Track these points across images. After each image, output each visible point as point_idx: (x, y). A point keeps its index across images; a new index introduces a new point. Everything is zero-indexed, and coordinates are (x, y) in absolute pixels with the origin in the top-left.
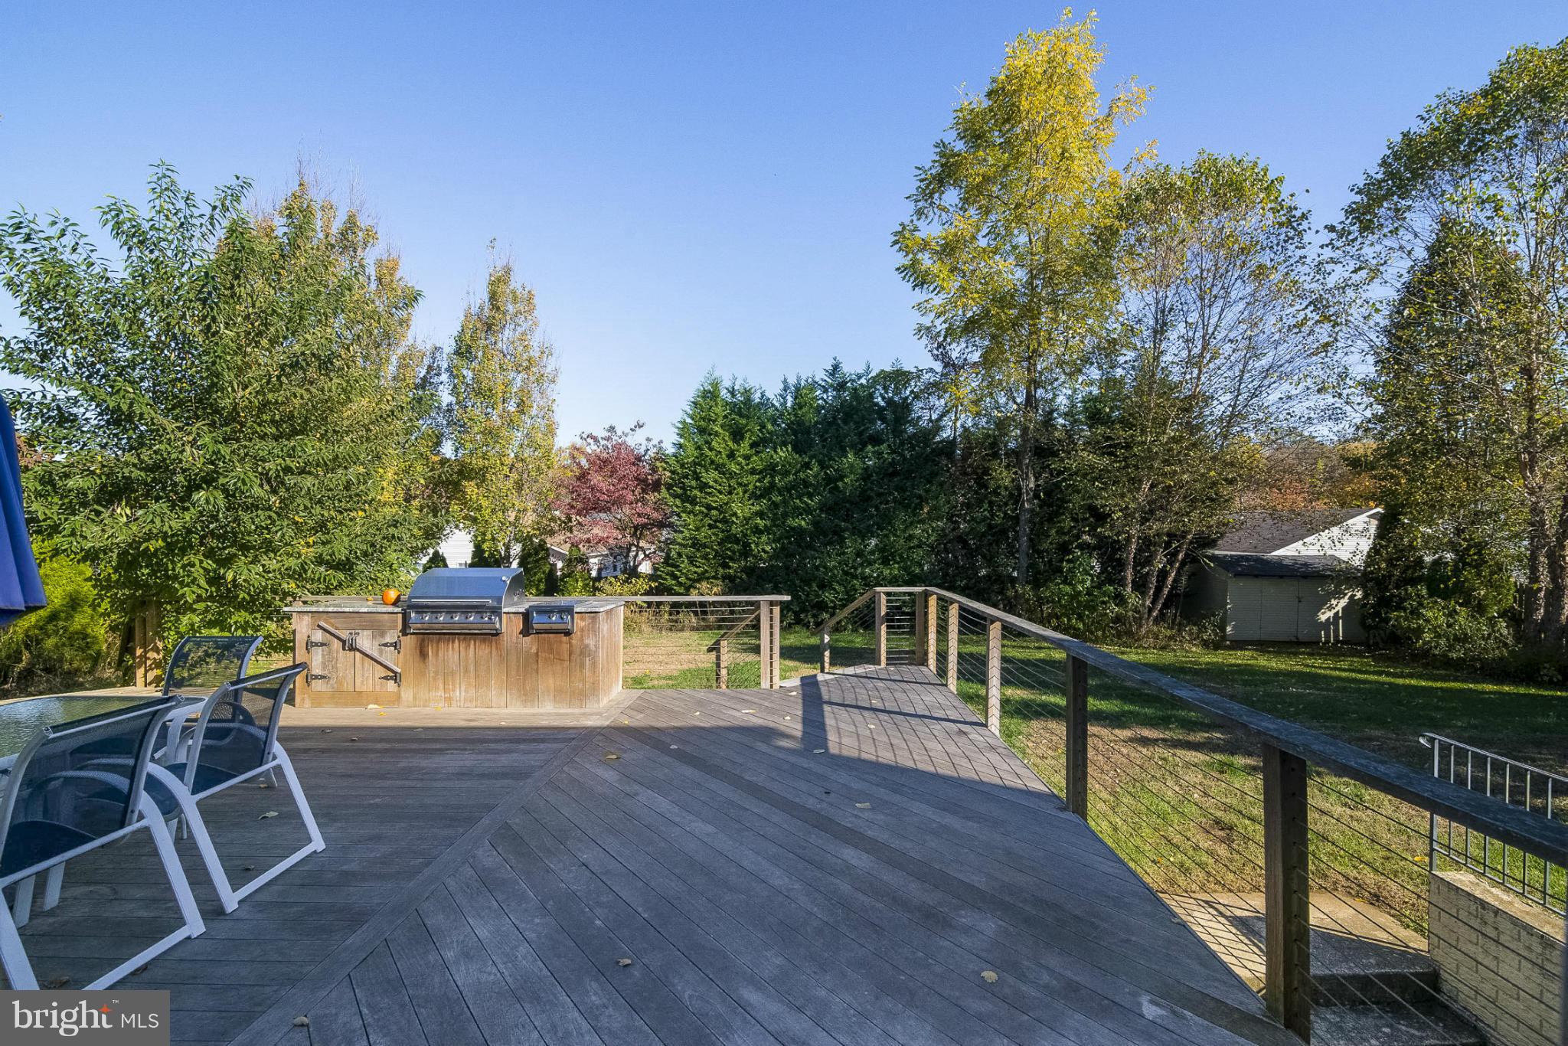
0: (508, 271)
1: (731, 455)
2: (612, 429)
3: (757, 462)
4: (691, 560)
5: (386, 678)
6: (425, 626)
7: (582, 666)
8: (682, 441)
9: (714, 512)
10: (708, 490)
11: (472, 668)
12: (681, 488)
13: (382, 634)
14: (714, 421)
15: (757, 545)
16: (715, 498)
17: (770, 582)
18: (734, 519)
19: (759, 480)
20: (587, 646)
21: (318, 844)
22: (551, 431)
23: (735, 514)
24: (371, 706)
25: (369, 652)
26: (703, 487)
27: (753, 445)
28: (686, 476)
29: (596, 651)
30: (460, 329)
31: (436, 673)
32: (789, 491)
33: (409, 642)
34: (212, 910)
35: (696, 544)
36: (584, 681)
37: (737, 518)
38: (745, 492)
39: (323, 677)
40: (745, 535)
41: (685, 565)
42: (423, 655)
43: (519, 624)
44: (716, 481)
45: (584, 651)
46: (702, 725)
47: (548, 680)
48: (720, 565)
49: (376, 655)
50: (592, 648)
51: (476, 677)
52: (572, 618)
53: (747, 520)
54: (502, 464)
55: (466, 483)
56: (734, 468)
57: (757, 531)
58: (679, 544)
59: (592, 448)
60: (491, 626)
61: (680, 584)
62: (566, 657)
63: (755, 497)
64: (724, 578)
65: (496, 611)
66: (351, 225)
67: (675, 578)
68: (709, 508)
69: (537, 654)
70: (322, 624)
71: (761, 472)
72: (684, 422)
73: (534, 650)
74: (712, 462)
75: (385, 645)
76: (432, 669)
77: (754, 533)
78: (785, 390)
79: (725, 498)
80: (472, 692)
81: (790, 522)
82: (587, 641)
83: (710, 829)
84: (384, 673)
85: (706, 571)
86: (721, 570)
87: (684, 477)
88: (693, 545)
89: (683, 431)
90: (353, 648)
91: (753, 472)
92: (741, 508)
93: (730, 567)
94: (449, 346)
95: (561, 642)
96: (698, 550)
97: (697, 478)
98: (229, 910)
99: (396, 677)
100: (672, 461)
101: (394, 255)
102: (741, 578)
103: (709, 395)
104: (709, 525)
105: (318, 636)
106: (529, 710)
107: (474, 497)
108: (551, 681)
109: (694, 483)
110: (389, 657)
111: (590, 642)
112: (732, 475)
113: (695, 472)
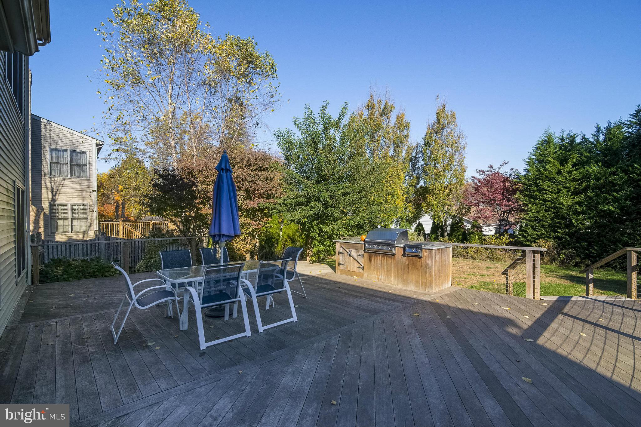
0: (444, 107)
1: (559, 172)
2: (491, 166)
3: (576, 174)
4: (534, 228)
5: (359, 267)
6: (370, 250)
7: (426, 272)
8: (529, 168)
9: (548, 203)
10: (544, 192)
11: (385, 267)
12: (528, 191)
13: (358, 252)
14: (548, 156)
15: (576, 220)
16: (549, 196)
17: (586, 241)
18: (561, 206)
19: (578, 184)
20: (428, 264)
21: (295, 318)
22: (463, 171)
23: (562, 204)
24: (355, 277)
25: (354, 257)
26: (541, 190)
27: (573, 166)
28: (531, 185)
29: (432, 267)
30: (425, 134)
31: (374, 268)
32: (600, 189)
33: (366, 255)
34: (254, 329)
35: (537, 220)
36: (427, 280)
37: (563, 205)
38: (568, 191)
39: (343, 265)
40: (568, 215)
41: (529, 230)
42: (370, 261)
43: (401, 252)
44: (549, 187)
45: (426, 266)
46: (474, 310)
47: (412, 277)
48: (552, 231)
49: (356, 258)
50: (430, 265)
51: (387, 271)
52: (421, 251)
53: (570, 207)
54: (441, 187)
55: (427, 195)
56: (560, 178)
57: (577, 213)
58: (526, 220)
59: (482, 177)
60: (391, 251)
61: (528, 241)
62: (419, 268)
63: (576, 193)
64: (554, 238)
65: (393, 246)
66: (386, 105)
67: (525, 237)
68: (545, 201)
69: (408, 265)
70: (342, 246)
71: (579, 180)
72: (530, 158)
73: (407, 263)
74: (547, 177)
75: (359, 255)
76: (373, 266)
77: (575, 214)
78: (598, 132)
79: (555, 196)
80: (386, 277)
81: (601, 207)
82: (428, 262)
83: (426, 360)
84: (359, 266)
85: (543, 234)
86: (552, 234)
87: (529, 186)
88: (535, 220)
89: (530, 163)
90: (350, 256)
91: (574, 180)
92: (566, 200)
93: (558, 232)
94: (422, 142)
95: (417, 261)
96: (538, 223)
97: (538, 186)
98: (260, 332)
99: (362, 267)
100: (523, 179)
101: (403, 112)
102: (565, 238)
103: (547, 142)
104: (545, 210)
105: (341, 250)
106: (405, 288)
107: (431, 201)
108: (413, 277)
109: (535, 189)
110: (360, 259)
111: (429, 262)
112: (559, 183)
113: (536, 183)
